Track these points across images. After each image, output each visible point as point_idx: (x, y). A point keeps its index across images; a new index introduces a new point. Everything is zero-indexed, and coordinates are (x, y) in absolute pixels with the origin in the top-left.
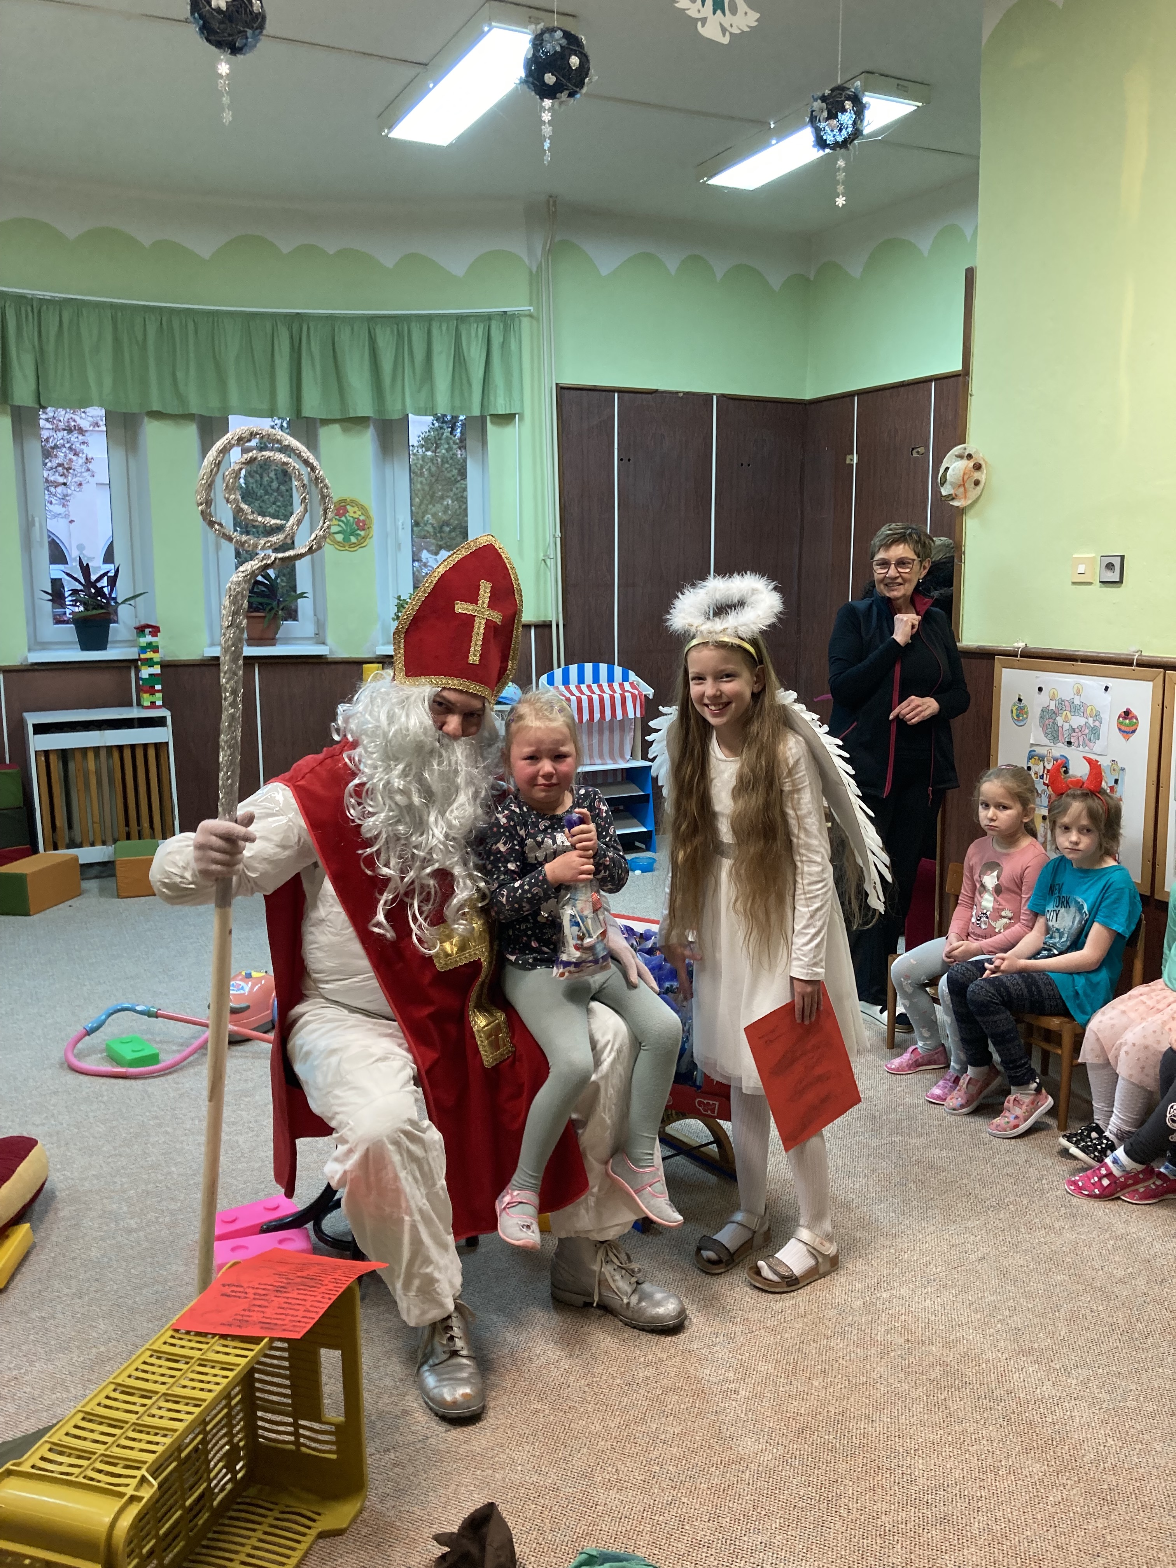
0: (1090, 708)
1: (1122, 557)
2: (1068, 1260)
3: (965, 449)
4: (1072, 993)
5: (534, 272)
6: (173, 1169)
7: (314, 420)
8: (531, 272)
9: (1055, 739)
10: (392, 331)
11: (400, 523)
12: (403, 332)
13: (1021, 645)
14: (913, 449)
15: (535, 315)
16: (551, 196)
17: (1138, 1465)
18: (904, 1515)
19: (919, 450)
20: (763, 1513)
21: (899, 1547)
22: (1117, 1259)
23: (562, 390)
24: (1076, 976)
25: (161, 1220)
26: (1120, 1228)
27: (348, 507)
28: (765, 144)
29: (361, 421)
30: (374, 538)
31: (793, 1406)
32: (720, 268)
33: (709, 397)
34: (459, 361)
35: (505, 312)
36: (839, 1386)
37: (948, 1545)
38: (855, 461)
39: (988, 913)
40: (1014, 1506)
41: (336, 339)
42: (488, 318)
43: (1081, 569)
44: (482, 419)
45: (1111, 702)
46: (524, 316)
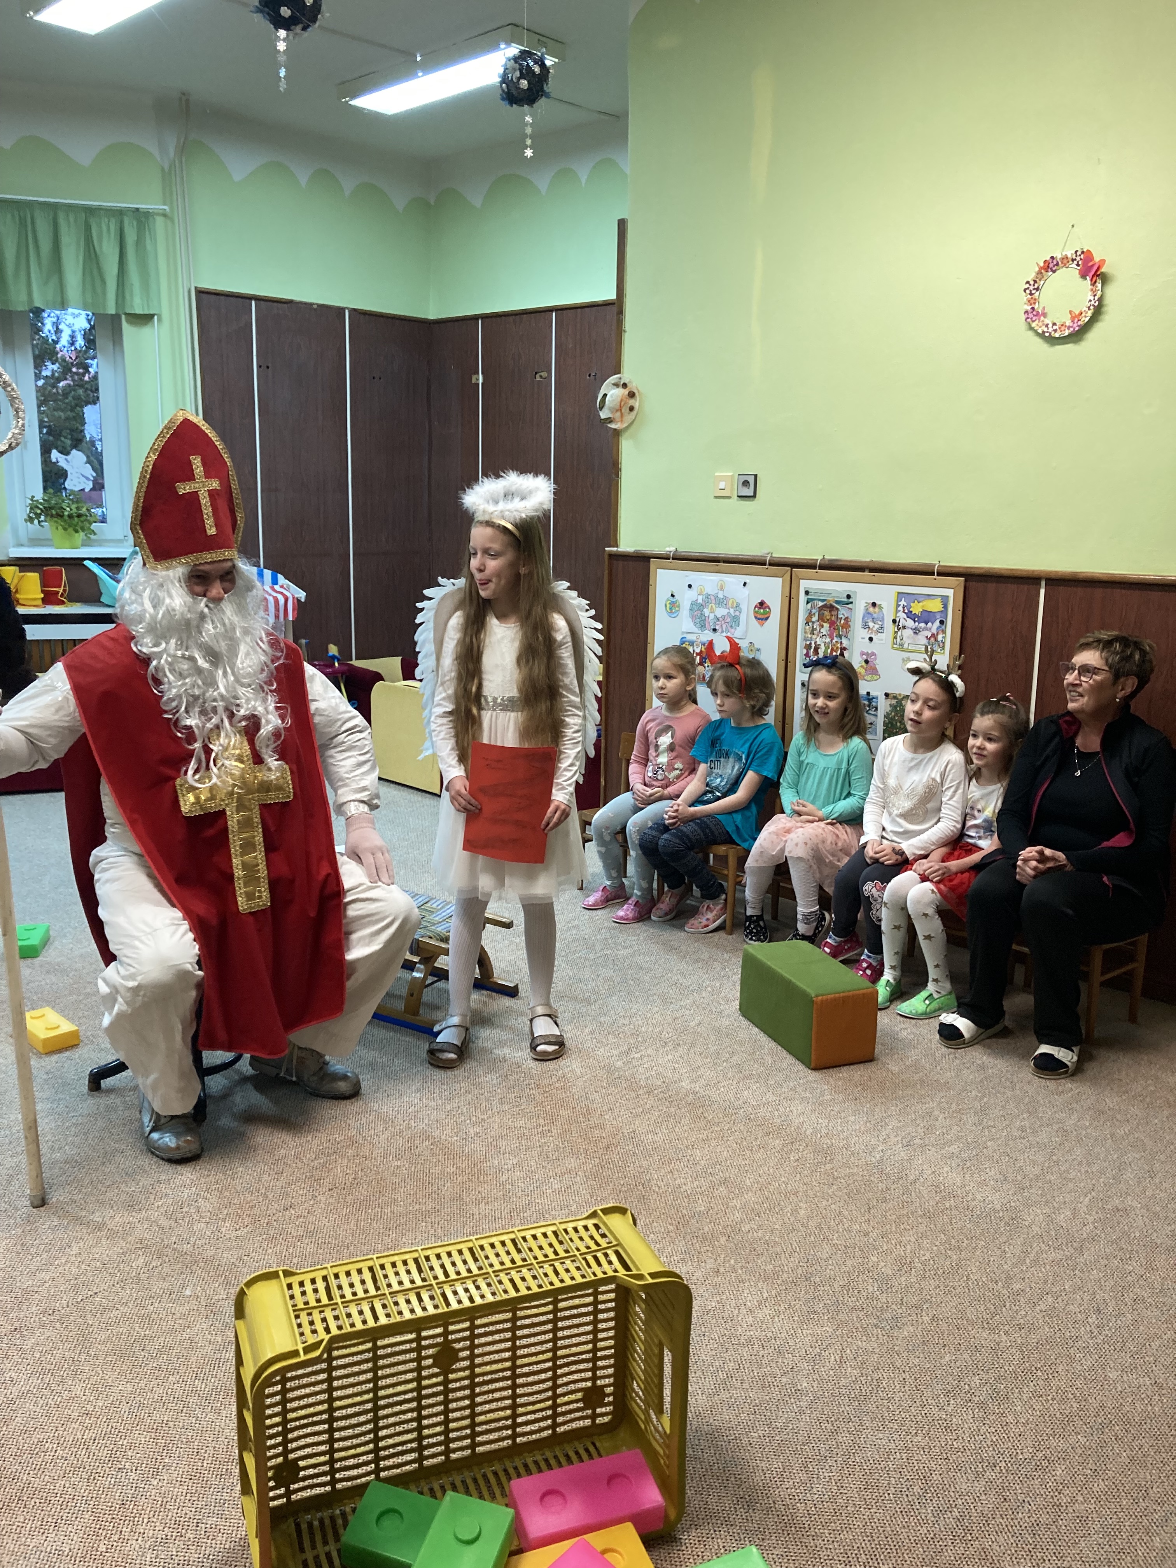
0: (731, 601)
1: (756, 476)
3: (620, 378)
4: (735, 828)
5: (167, 170)
8: (163, 169)
9: (703, 627)
10: (13, 216)
12: (25, 218)
13: (673, 549)
14: (535, 373)
15: (170, 215)
16: (184, 94)
19: (542, 374)
24: (734, 815)
28: (413, 75)
32: (348, 184)
33: (340, 311)
34: (91, 256)
35: (137, 209)
38: (481, 381)
39: (664, 767)
42: (119, 214)
43: (722, 485)
44: (117, 318)
45: (749, 595)
46: (158, 214)
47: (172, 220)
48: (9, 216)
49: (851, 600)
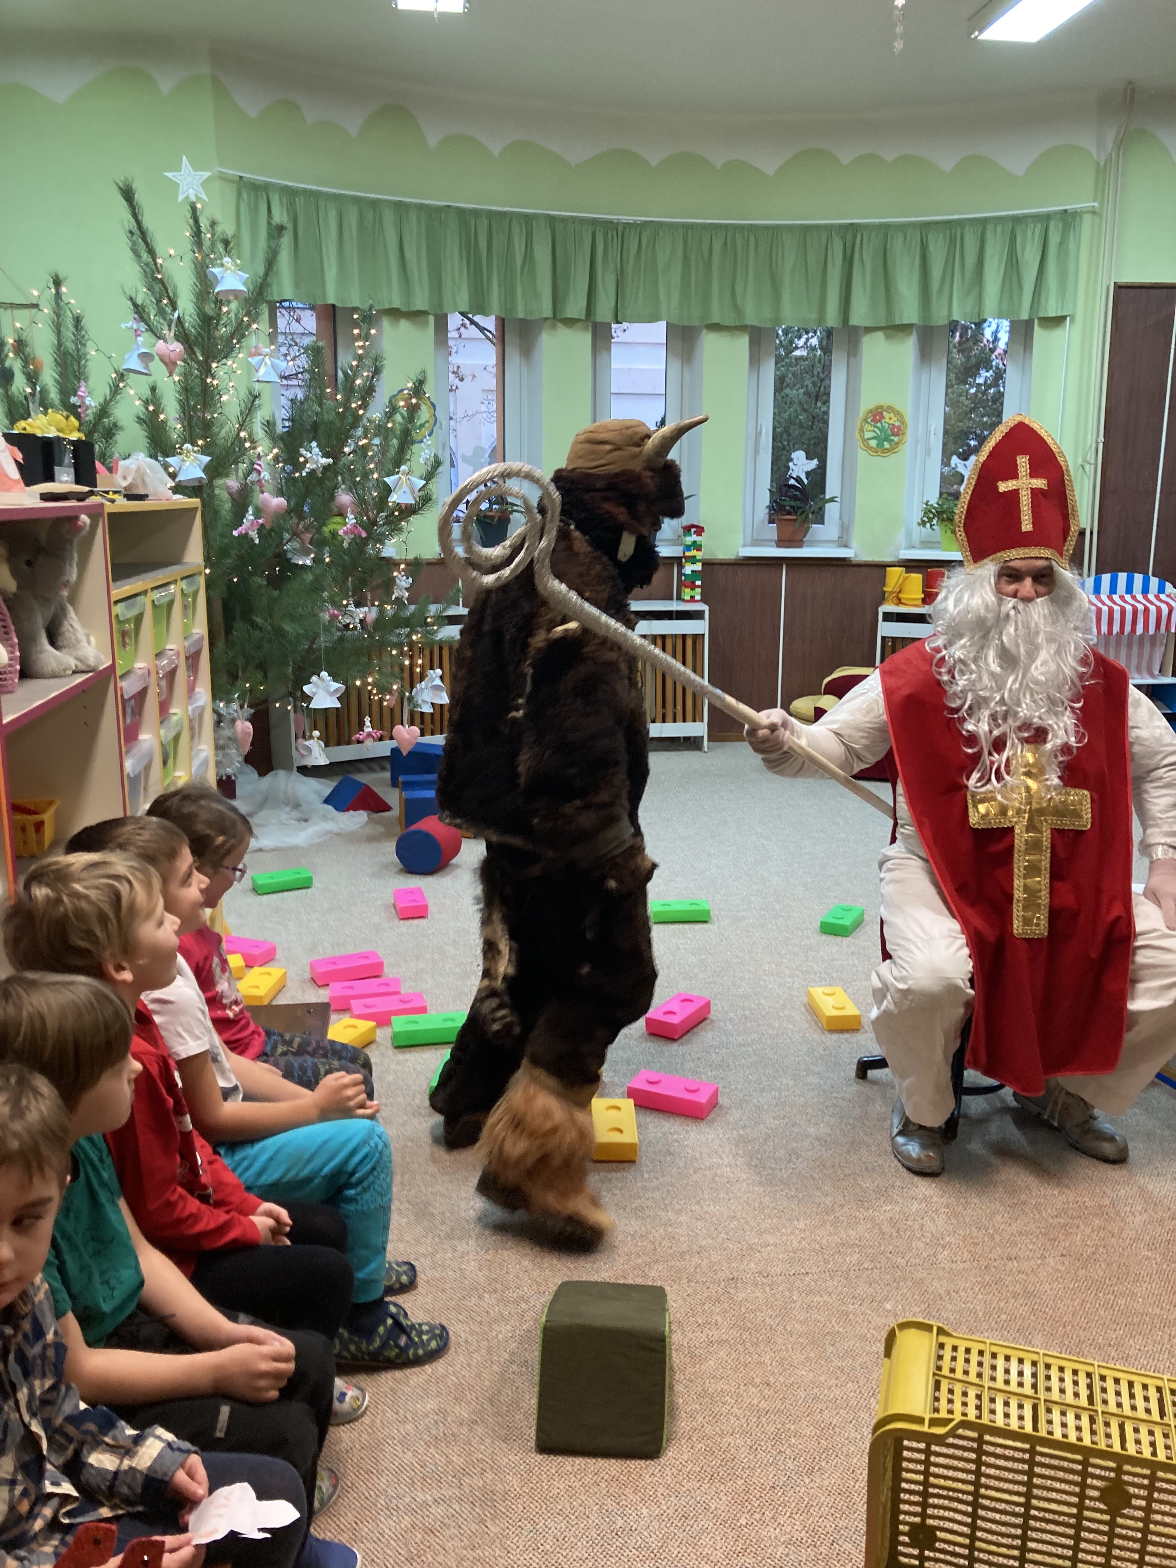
5: (1102, 164)
10: (945, 236)
11: (932, 428)
12: (956, 236)
15: (1098, 211)
16: (1130, 83)
23: (1120, 288)
27: (885, 413)
29: (905, 328)
30: (907, 445)
34: (1013, 264)
35: (1066, 211)
41: (888, 245)
42: (1047, 217)
44: (1029, 324)
46: (1088, 212)
47: (1101, 216)
48: (941, 236)
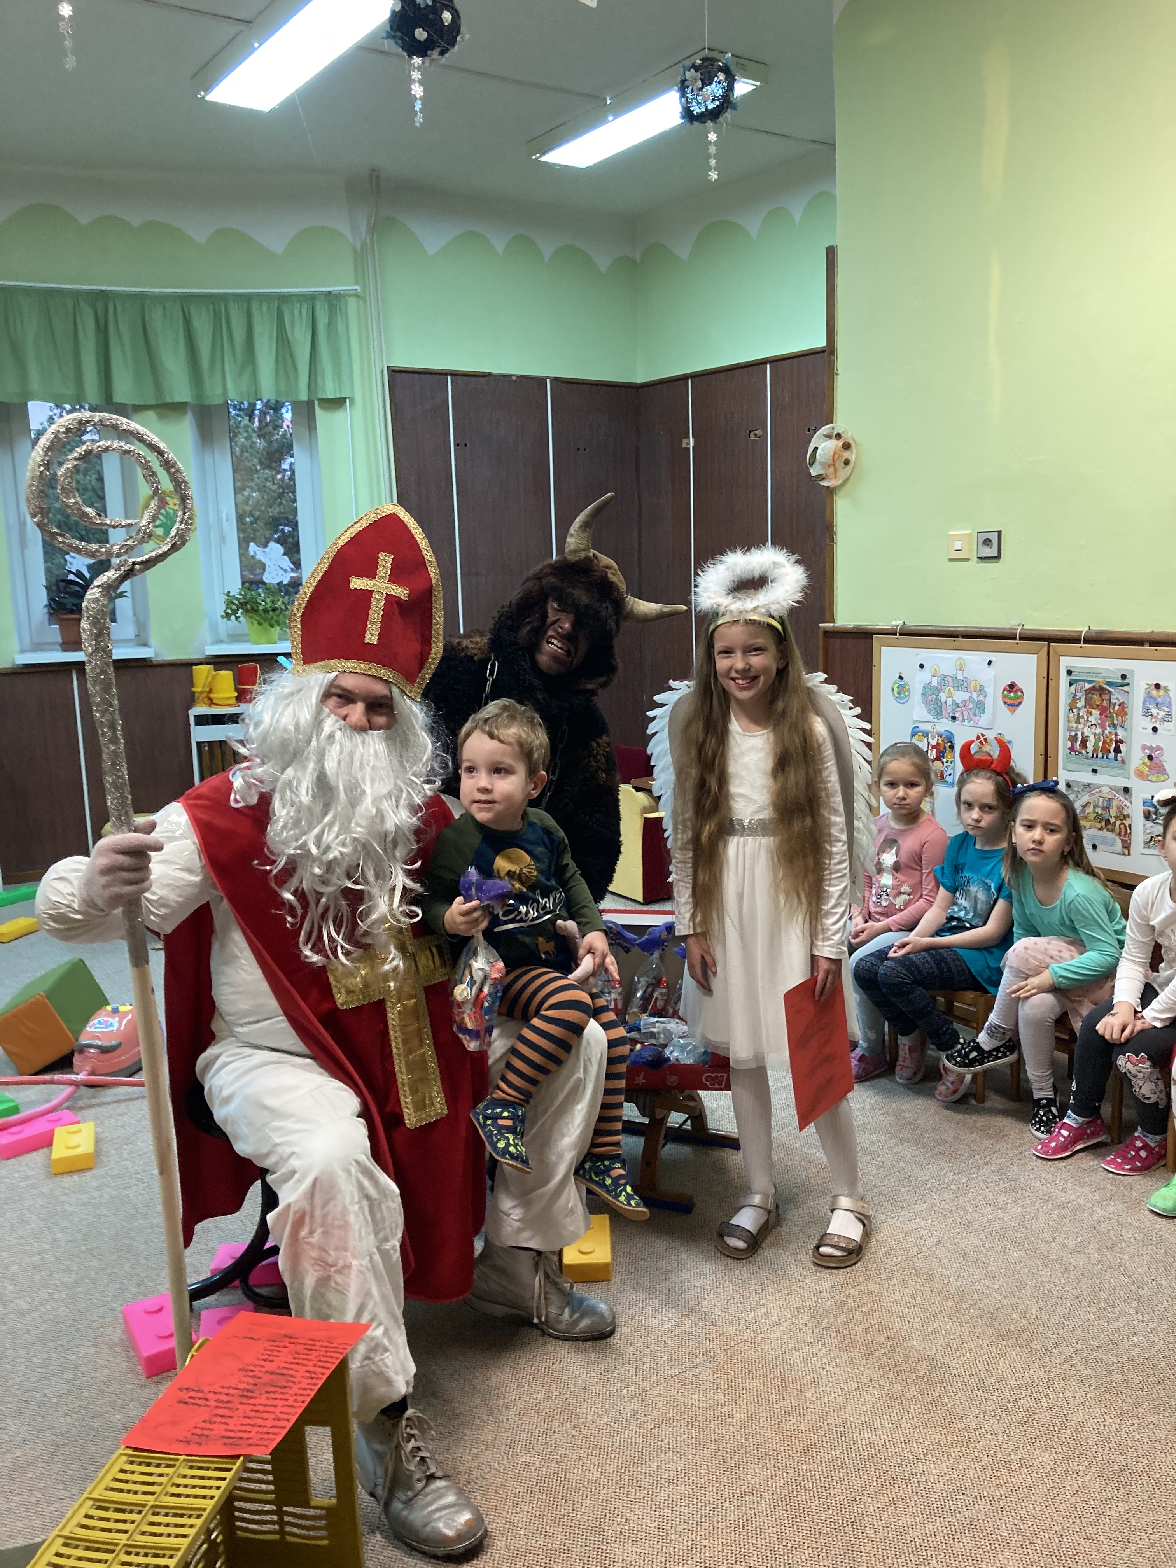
0: (973, 683)
1: (1000, 533)
2: (1020, 1235)
3: (833, 428)
5: (358, 249)
6: (60, 1235)
7: (125, 405)
8: (355, 250)
9: (939, 714)
10: (208, 310)
11: (224, 515)
12: (220, 311)
13: (900, 623)
14: (750, 432)
15: (361, 294)
16: (374, 170)
17: (1141, 1441)
18: (931, 1527)
19: (756, 432)
20: (790, 1545)
21: (935, 1562)
22: (1065, 1228)
23: (394, 373)
25: (56, 1296)
26: (1061, 1197)
27: (168, 499)
28: (603, 120)
29: (178, 408)
30: (197, 533)
31: (792, 1423)
32: (548, 248)
33: (542, 381)
34: (284, 343)
35: (330, 292)
36: (833, 1395)
37: (981, 1552)
38: (692, 445)
39: (888, 891)
40: (1036, 1501)
41: (147, 318)
42: (311, 298)
43: (958, 545)
44: (310, 405)
45: (995, 676)
46: (350, 295)
47: (364, 301)
48: (204, 311)
49: (1127, 681)
